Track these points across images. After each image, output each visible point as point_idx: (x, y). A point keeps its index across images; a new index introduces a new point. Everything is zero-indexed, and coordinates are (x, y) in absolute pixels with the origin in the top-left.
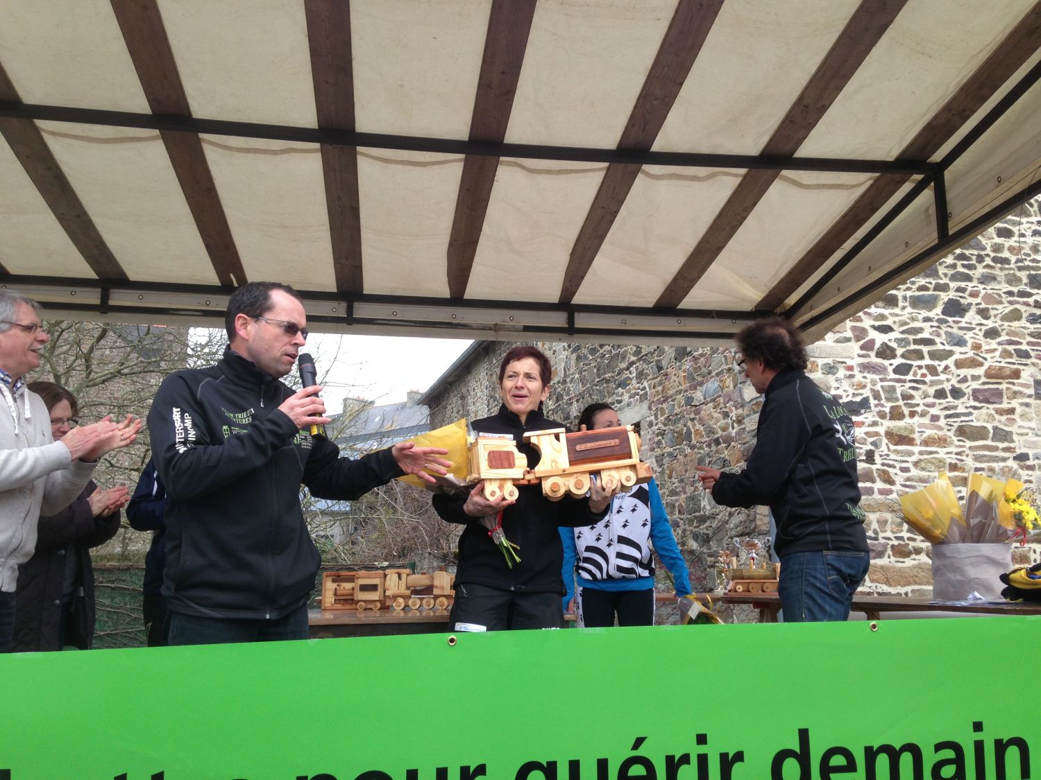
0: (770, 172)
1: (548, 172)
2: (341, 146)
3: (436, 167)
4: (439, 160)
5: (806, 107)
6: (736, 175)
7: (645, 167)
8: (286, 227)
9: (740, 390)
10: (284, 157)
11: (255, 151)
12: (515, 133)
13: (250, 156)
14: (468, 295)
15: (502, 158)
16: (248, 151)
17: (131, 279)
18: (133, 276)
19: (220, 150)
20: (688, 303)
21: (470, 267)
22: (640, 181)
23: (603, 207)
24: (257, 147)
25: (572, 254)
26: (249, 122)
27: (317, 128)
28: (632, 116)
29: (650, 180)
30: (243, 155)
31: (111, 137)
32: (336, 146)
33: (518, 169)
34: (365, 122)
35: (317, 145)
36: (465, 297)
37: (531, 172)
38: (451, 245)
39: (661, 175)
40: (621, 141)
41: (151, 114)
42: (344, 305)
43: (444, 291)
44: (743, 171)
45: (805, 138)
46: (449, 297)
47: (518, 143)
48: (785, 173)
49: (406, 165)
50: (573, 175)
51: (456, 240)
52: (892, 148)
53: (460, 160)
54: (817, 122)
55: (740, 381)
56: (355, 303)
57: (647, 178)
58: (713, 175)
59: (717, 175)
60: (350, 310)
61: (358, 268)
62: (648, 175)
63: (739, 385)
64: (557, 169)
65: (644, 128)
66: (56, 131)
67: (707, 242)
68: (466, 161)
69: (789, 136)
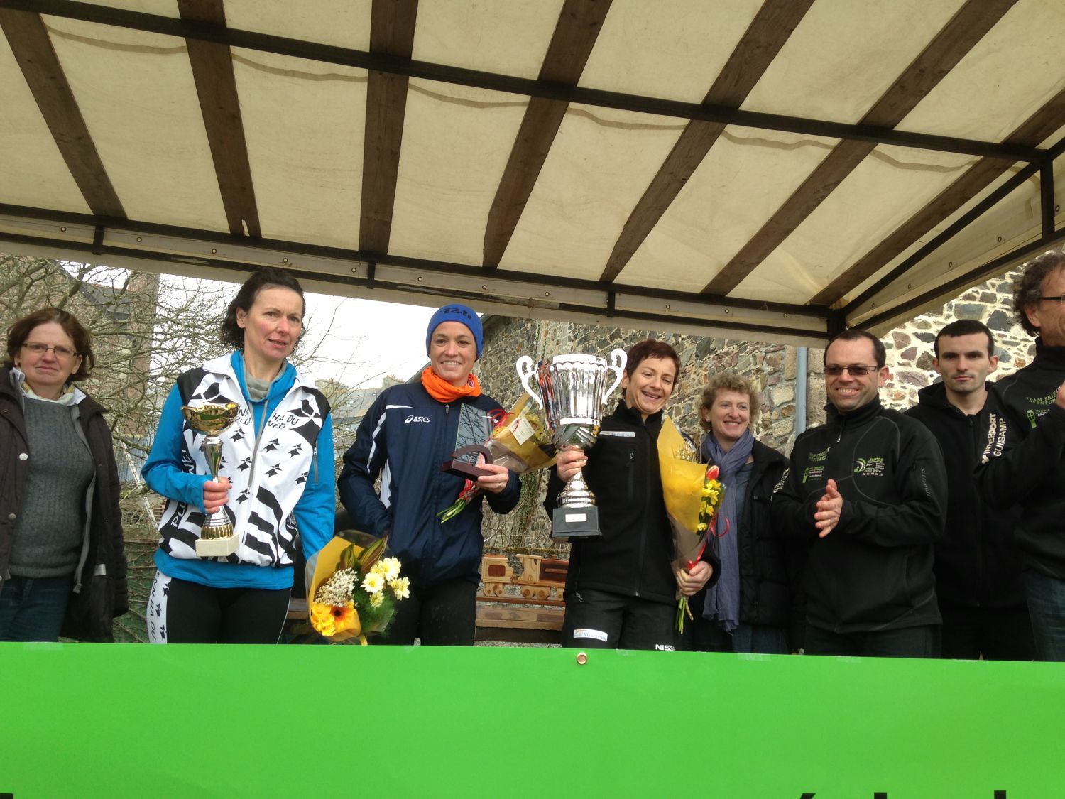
0: (865, 145)
1: (621, 125)
2: (391, 75)
3: (495, 109)
4: (500, 102)
5: (922, 71)
6: (826, 147)
7: (731, 129)
8: (314, 168)
9: (769, 392)
10: (325, 83)
11: (294, 74)
12: (593, 76)
13: (287, 79)
14: (502, 266)
15: (572, 105)
16: (286, 73)
17: (130, 219)
18: (132, 214)
19: (252, 69)
20: (738, 292)
21: (510, 233)
22: (720, 145)
23: (672, 173)
24: (296, 68)
25: (626, 226)
26: (290, 37)
27: (368, 51)
28: (727, 66)
29: (732, 144)
30: (278, 77)
31: (129, 43)
32: (386, 74)
33: (586, 119)
34: (424, 49)
35: (364, 72)
36: (498, 268)
37: (600, 124)
38: (495, 204)
39: (744, 139)
40: (708, 95)
41: (180, 18)
42: (365, 265)
43: (477, 259)
44: (834, 141)
45: (911, 108)
46: (481, 265)
47: (592, 88)
48: (882, 148)
49: (462, 104)
50: (646, 132)
51: (501, 200)
52: (1003, 129)
53: (522, 104)
54: (929, 90)
55: (769, 383)
56: (377, 265)
57: (729, 142)
58: (800, 144)
59: (805, 145)
60: (371, 272)
61: (386, 224)
62: (731, 138)
63: (768, 388)
64: (630, 122)
65: (738, 81)
66: (66, 31)
67: (777, 222)
68: (530, 106)
69: (895, 104)
